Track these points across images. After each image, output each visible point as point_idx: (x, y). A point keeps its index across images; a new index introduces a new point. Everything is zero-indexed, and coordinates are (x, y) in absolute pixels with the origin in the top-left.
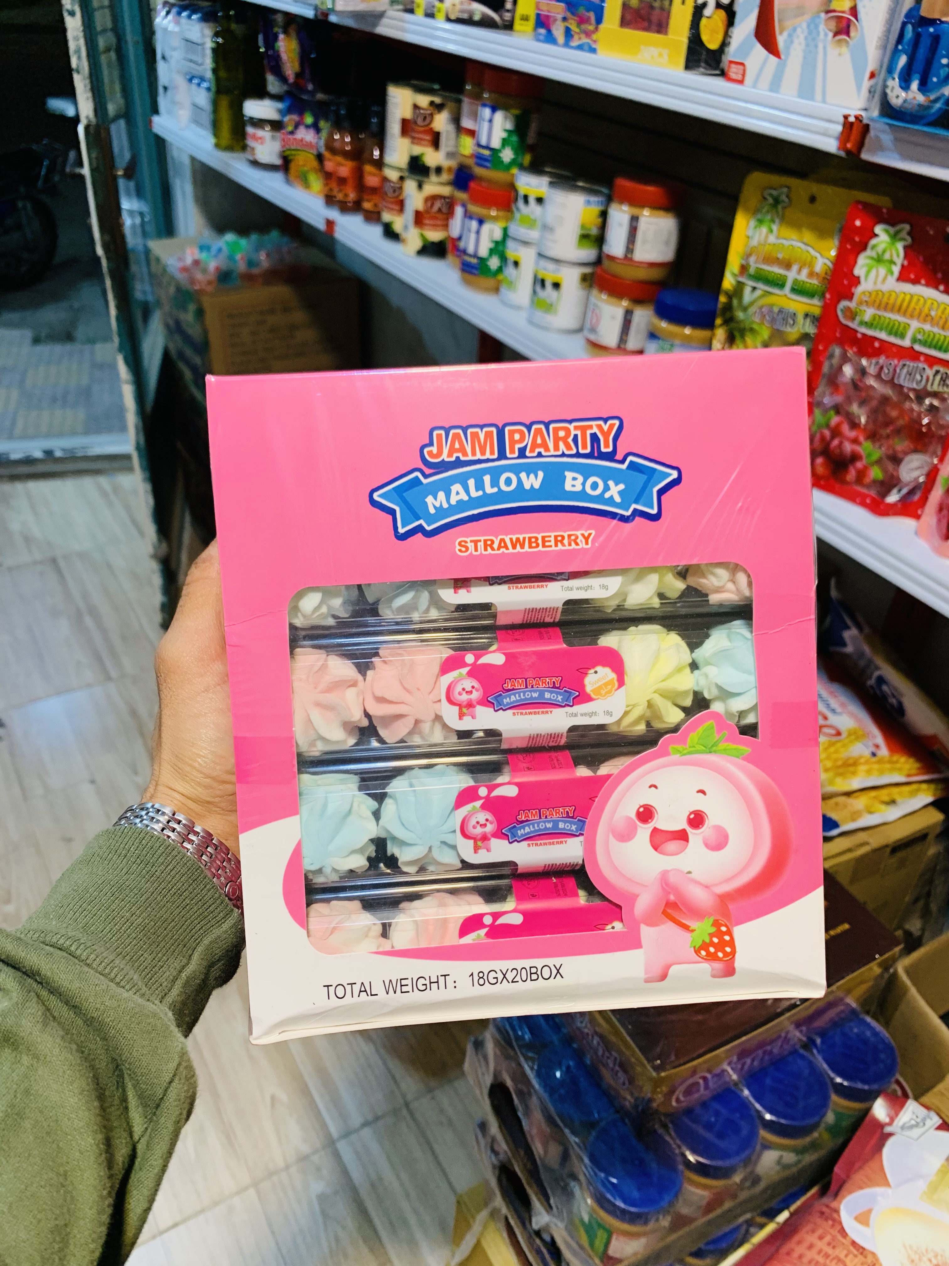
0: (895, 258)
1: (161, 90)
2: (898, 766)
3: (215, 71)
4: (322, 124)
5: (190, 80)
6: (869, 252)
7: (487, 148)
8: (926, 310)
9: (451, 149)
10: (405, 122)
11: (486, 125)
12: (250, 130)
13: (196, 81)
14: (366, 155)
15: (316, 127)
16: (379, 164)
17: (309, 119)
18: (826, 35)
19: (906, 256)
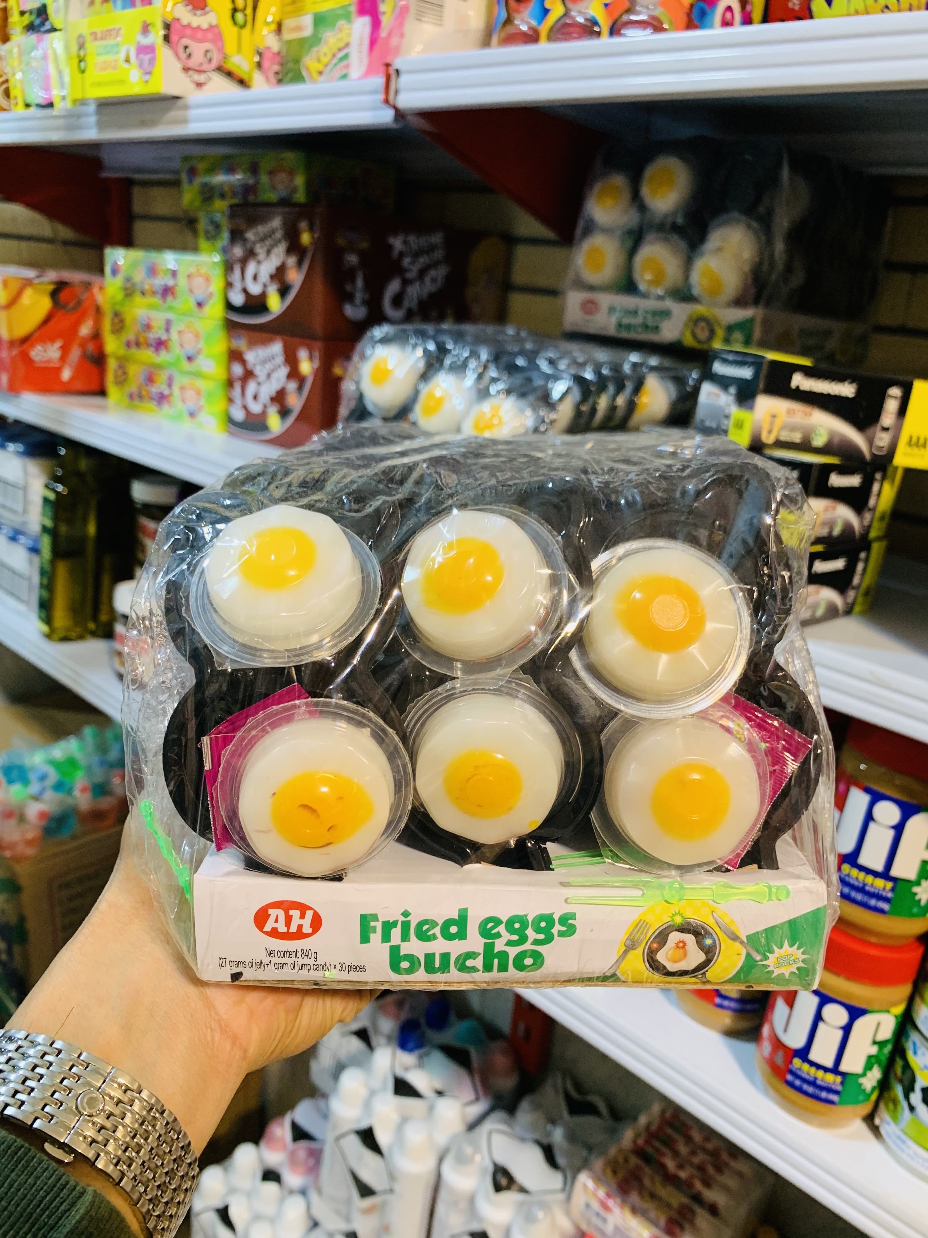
12: (120, 626)
13: (6, 533)
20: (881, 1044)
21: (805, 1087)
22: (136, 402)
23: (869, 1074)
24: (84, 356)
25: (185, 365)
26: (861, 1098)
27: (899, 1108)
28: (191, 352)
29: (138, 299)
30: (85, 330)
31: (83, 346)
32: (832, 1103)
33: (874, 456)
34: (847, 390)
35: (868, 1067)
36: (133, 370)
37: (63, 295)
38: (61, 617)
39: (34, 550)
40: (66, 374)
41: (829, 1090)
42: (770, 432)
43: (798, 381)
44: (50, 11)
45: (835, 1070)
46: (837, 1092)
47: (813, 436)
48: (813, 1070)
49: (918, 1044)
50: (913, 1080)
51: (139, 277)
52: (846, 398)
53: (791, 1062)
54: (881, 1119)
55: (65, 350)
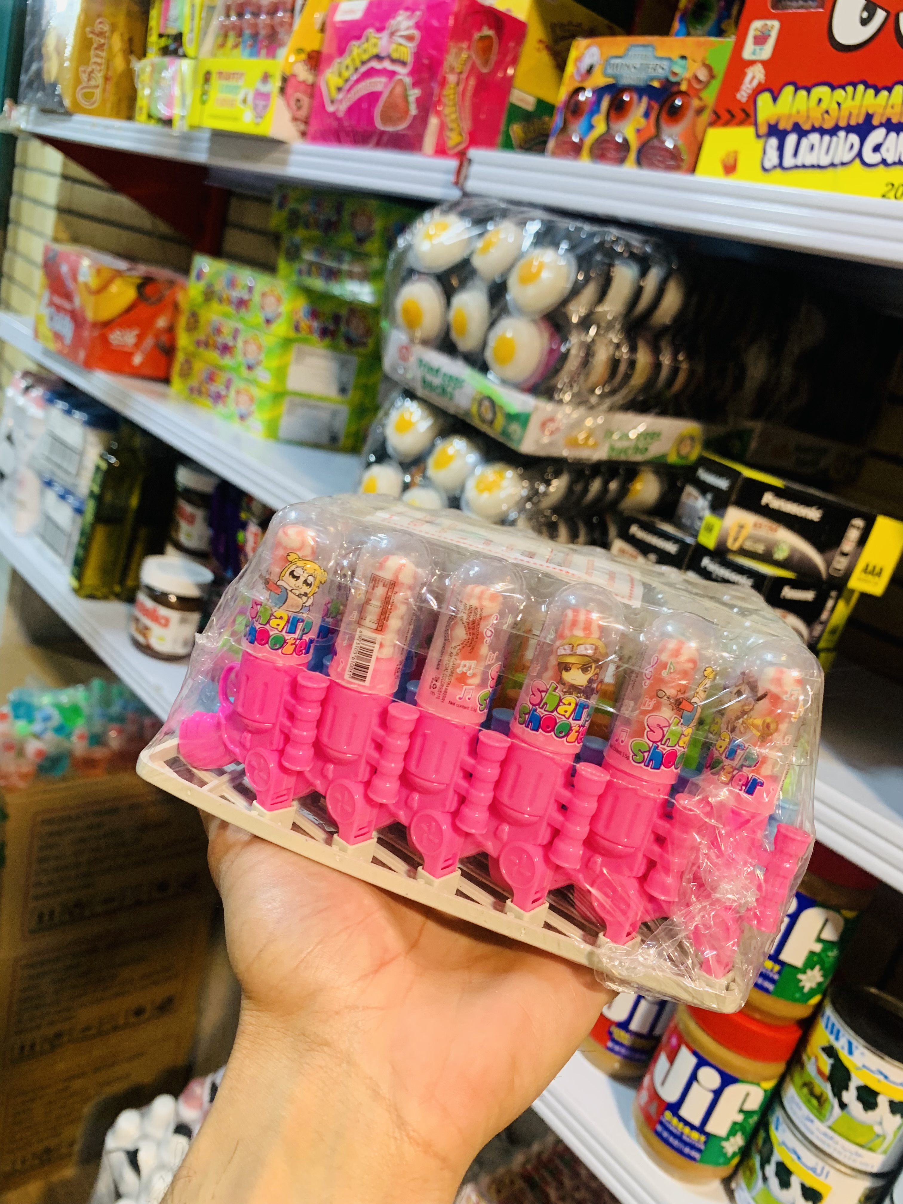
5: (48, 484)
12: (143, 599)
13: (57, 489)
20: (748, 1114)
21: (671, 1140)
22: (194, 396)
23: (732, 1139)
24: (157, 345)
25: (244, 372)
26: (721, 1160)
27: (755, 1175)
28: (251, 361)
29: (215, 305)
30: (161, 323)
31: (157, 336)
32: (693, 1159)
33: (830, 577)
34: (813, 514)
35: (732, 1132)
36: (199, 367)
37: (149, 290)
38: (91, 576)
39: (79, 511)
40: (137, 360)
41: (693, 1147)
42: (736, 539)
43: (768, 498)
44: (186, 39)
45: (701, 1129)
46: (699, 1150)
47: (776, 549)
48: (681, 1125)
49: (781, 1120)
50: (771, 1152)
51: (220, 286)
52: (811, 522)
53: (662, 1114)
54: (737, 1184)
55: (140, 338)
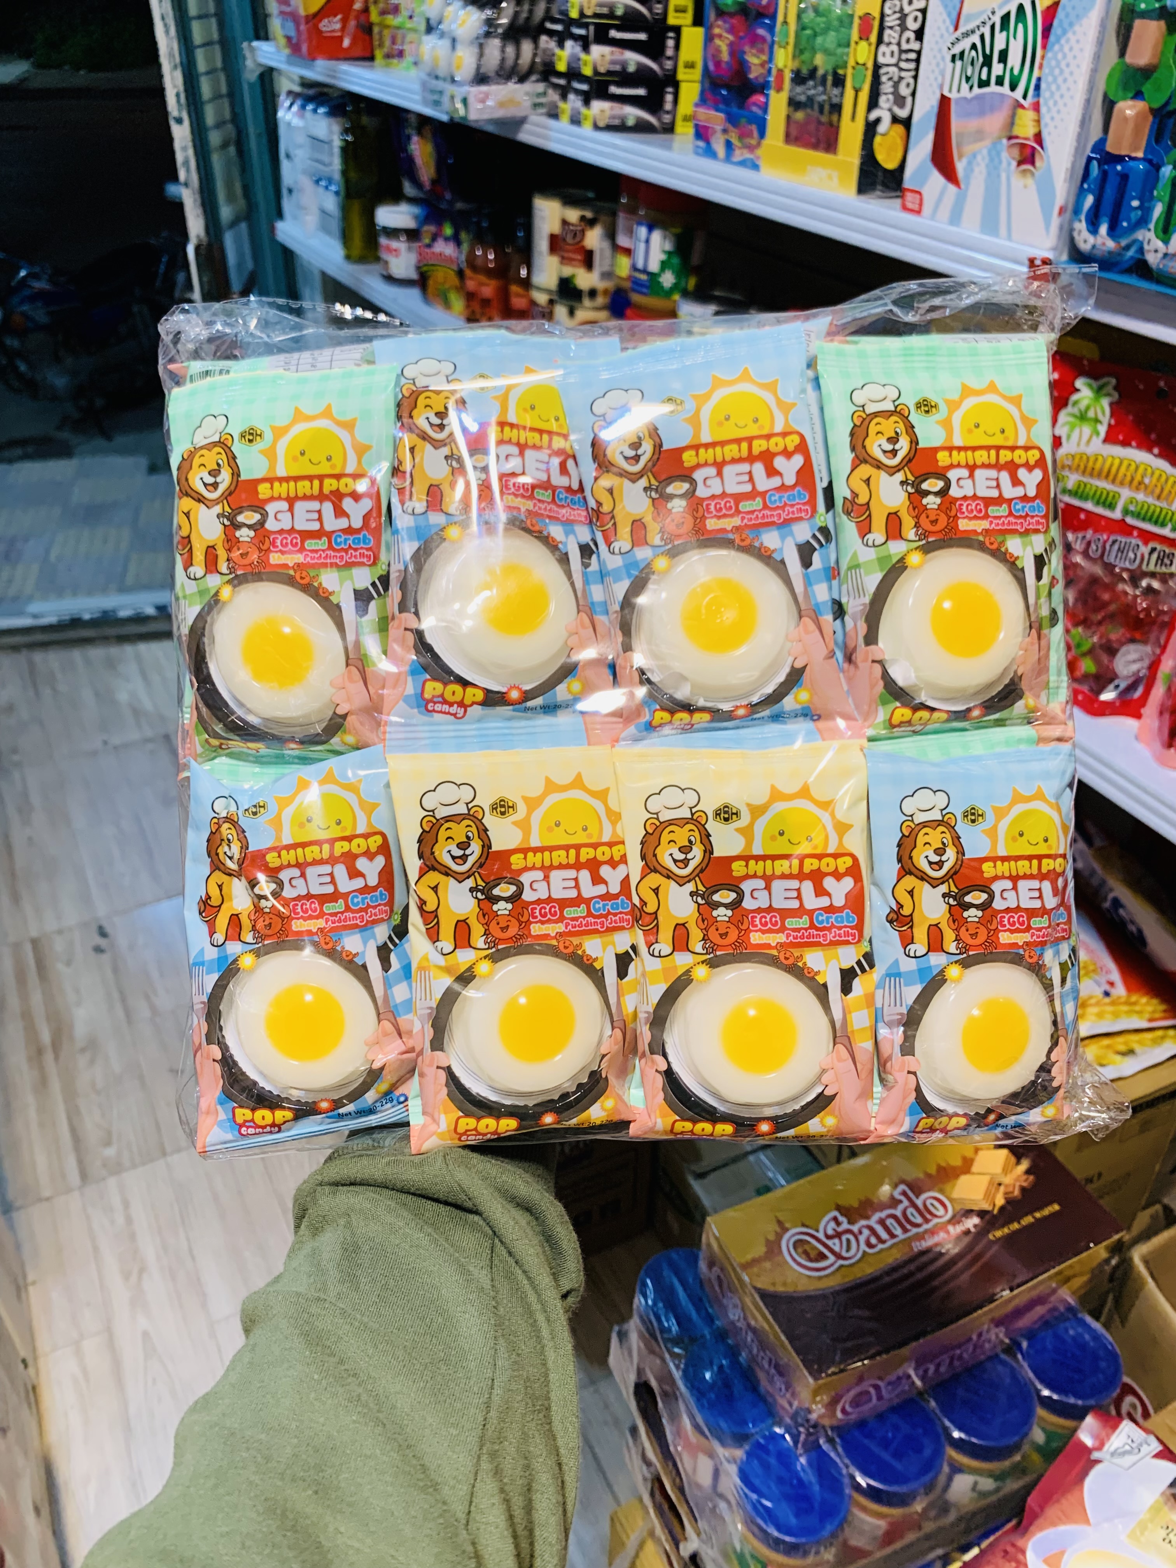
0: (1100, 417)
1: (284, 192)
2: (1137, 1008)
3: (344, 173)
4: (463, 236)
5: (317, 182)
6: (1069, 409)
7: (644, 271)
8: (1138, 478)
9: (606, 268)
10: (553, 239)
11: (642, 246)
12: (383, 241)
13: (323, 183)
14: (512, 273)
15: (456, 240)
16: (526, 283)
17: (448, 231)
18: (1009, 164)
19: (1113, 414)
22: (389, 60)
24: (359, 26)
25: (409, 24)
30: (358, 4)
31: (357, 18)
33: (654, 19)
36: (386, 34)
39: (337, 193)
40: (346, 43)
47: (615, 10)
55: (344, 21)
